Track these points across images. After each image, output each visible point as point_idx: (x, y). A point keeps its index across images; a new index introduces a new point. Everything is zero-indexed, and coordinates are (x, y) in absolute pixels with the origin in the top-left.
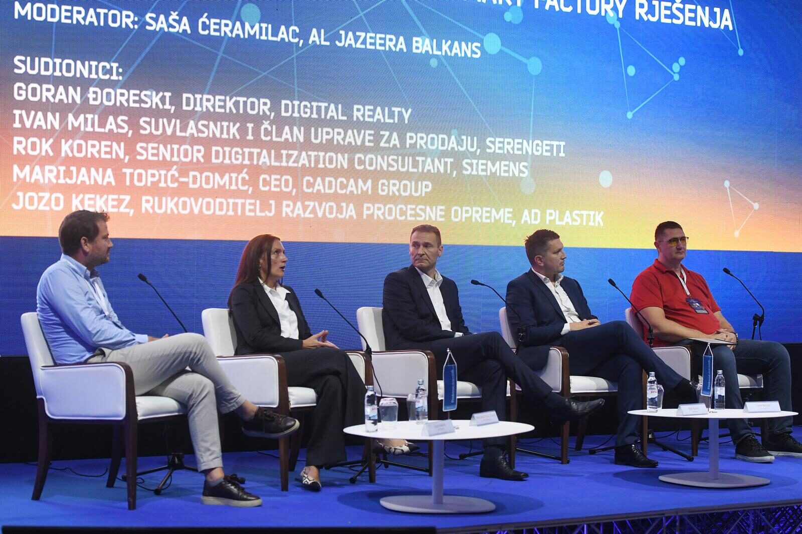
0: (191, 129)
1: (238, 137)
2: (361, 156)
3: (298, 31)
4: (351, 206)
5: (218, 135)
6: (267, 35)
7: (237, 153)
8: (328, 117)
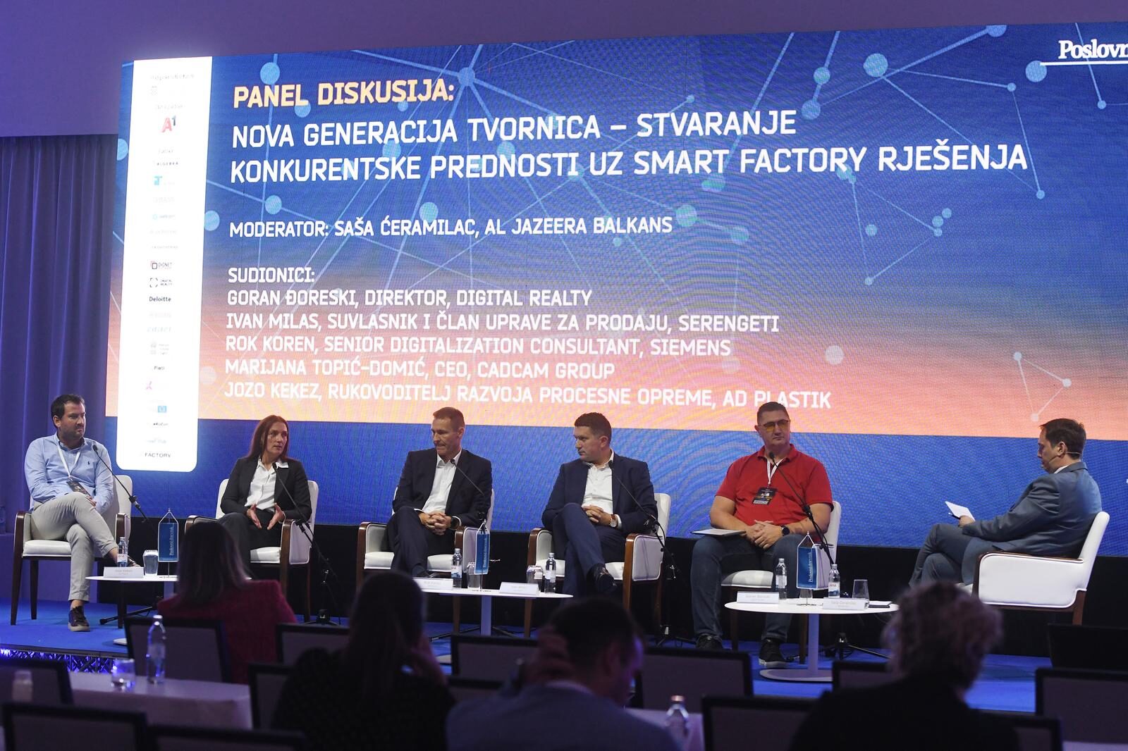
0: (373, 322)
1: (415, 327)
2: (538, 340)
3: (474, 223)
4: (528, 390)
5: (397, 326)
6: (444, 230)
7: (414, 342)
8: (504, 304)
